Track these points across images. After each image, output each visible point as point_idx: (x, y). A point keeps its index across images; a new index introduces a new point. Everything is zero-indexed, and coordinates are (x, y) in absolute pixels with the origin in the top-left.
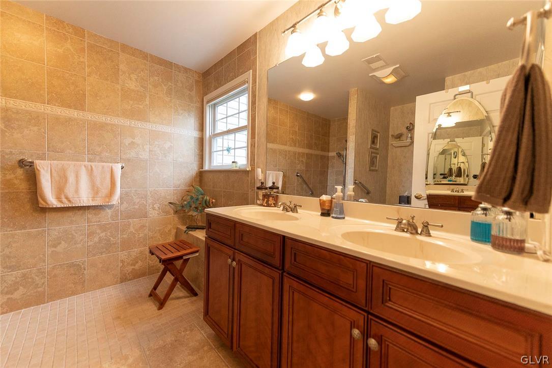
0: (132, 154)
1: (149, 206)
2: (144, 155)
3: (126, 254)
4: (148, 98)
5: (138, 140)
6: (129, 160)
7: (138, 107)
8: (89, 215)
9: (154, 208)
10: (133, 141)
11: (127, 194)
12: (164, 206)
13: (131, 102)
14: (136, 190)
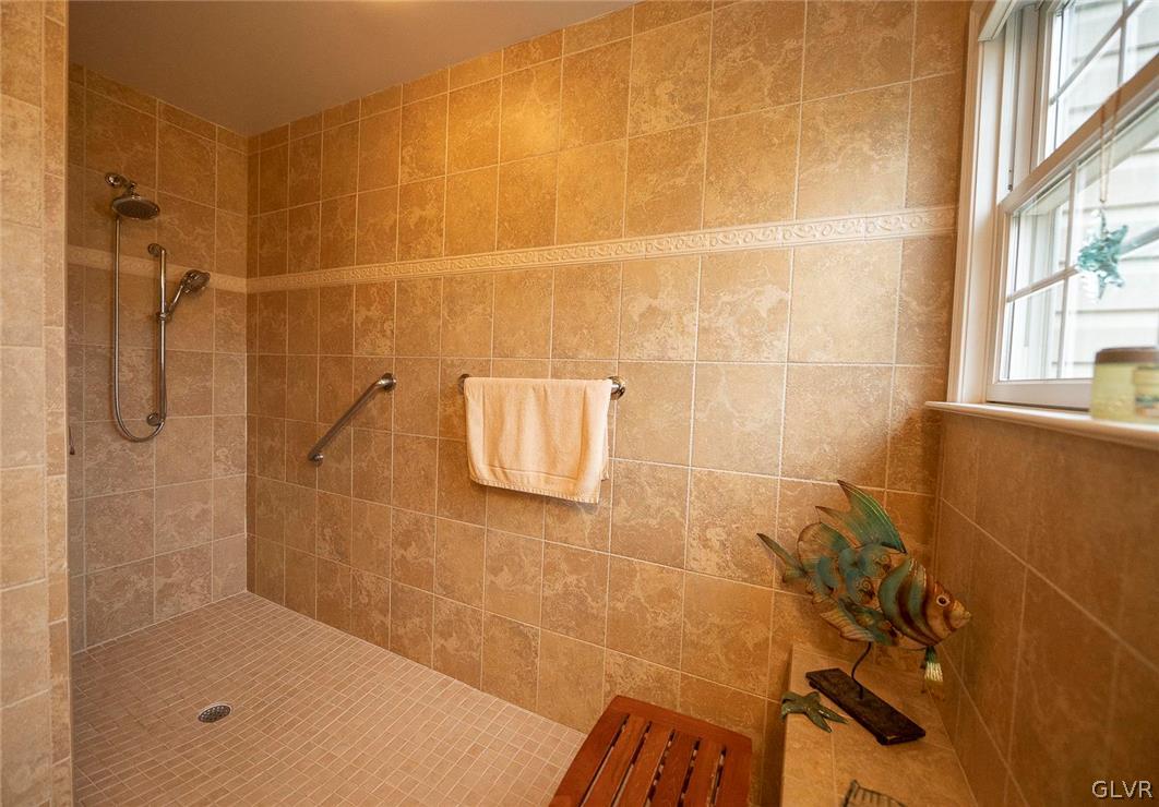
0: (647, 349)
1: (690, 530)
2: (685, 349)
3: (621, 661)
4: (705, 141)
5: (666, 301)
6: (638, 367)
7: (672, 187)
8: (548, 518)
9: (705, 543)
10: (655, 303)
11: (630, 476)
12: (742, 542)
13: (653, 178)
14: (653, 468)
